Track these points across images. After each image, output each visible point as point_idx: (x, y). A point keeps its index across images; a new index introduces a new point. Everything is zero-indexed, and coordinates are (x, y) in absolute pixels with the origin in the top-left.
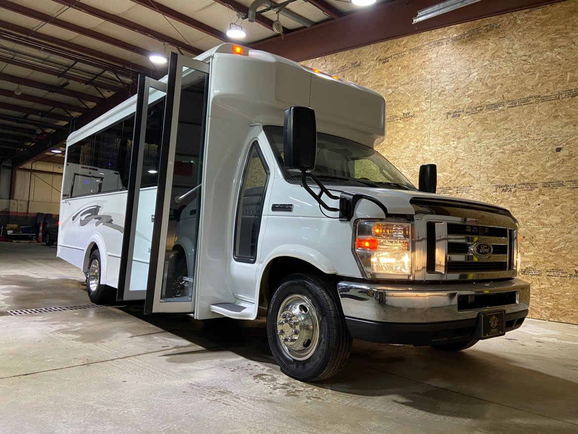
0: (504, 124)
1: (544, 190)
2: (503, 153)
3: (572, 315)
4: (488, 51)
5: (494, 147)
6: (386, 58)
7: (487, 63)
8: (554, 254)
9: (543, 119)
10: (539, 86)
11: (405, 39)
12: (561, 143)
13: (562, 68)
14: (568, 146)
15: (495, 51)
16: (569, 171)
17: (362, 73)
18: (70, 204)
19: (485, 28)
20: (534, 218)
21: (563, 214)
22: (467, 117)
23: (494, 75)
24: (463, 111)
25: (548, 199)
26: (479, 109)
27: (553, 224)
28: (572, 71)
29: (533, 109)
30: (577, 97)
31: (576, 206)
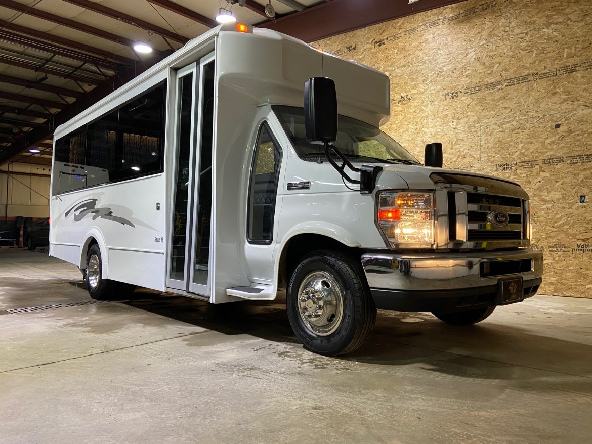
0: (502, 103)
1: (545, 167)
2: (502, 132)
3: (576, 288)
4: (485, 29)
5: (494, 126)
6: (381, 41)
7: (484, 42)
8: (556, 230)
9: (541, 96)
10: (537, 63)
11: (400, 21)
12: (560, 119)
13: (558, 45)
14: (566, 122)
15: (491, 30)
16: (569, 147)
17: (358, 57)
18: (61, 200)
19: (480, 7)
20: (535, 195)
21: (564, 190)
22: (466, 97)
23: (491, 54)
24: (462, 92)
25: (549, 176)
26: (477, 89)
27: (555, 200)
28: (569, 48)
29: (532, 87)
30: (574, 73)
31: (576, 181)
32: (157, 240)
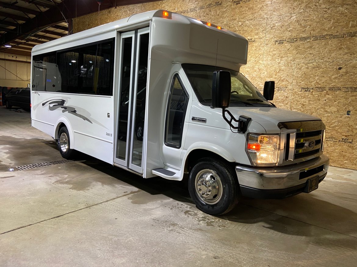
0: (309, 51)
1: (329, 92)
2: (307, 68)
3: (338, 162)
4: (303, 3)
5: (302, 64)
6: (238, 1)
7: (302, 10)
8: (331, 129)
9: (333, 49)
10: (333, 28)
12: (342, 64)
13: (347, 18)
14: (345, 66)
15: (307, 3)
16: (345, 82)
17: (223, 10)
18: (39, 95)
20: (322, 108)
21: (339, 106)
22: (287, 44)
23: (306, 19)
24: (285, 40)
25: (331, 97)
26: (295, 40)
27: (333, 112)
28: (353, 21)
29: (328, 42)
30: (354, 37)
31: (346, 102)
32: (108, 134)
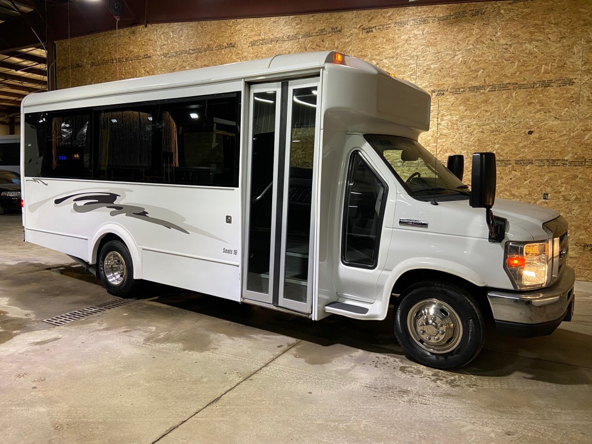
0: (484, 106)
1: (516, 167)
2: (482, 132)
4: (472, 35)
5: (475, 126)
6: (369, 28)
7: (471, 47)
9: (519, 105)
10: (517, 74)
11: (391, 11)
12: (533, 127)
13: (537, 61)
14: (538, 130)
15: (479, 36)
16: (539, 152)
17: (344, 40)
18: (46, 184)
19: (470, 12)
20: (506, 190)
21: (531, 187)
22: (450, 97)
23: (477, 59)
24: (447, 90)
25: (519, 174)
26: (462, 90)
27: (523, 195)
28: (546, 64)
29: (511, 95)
30: (549, 88)
31: (542, 181)
32: (227, 251)
